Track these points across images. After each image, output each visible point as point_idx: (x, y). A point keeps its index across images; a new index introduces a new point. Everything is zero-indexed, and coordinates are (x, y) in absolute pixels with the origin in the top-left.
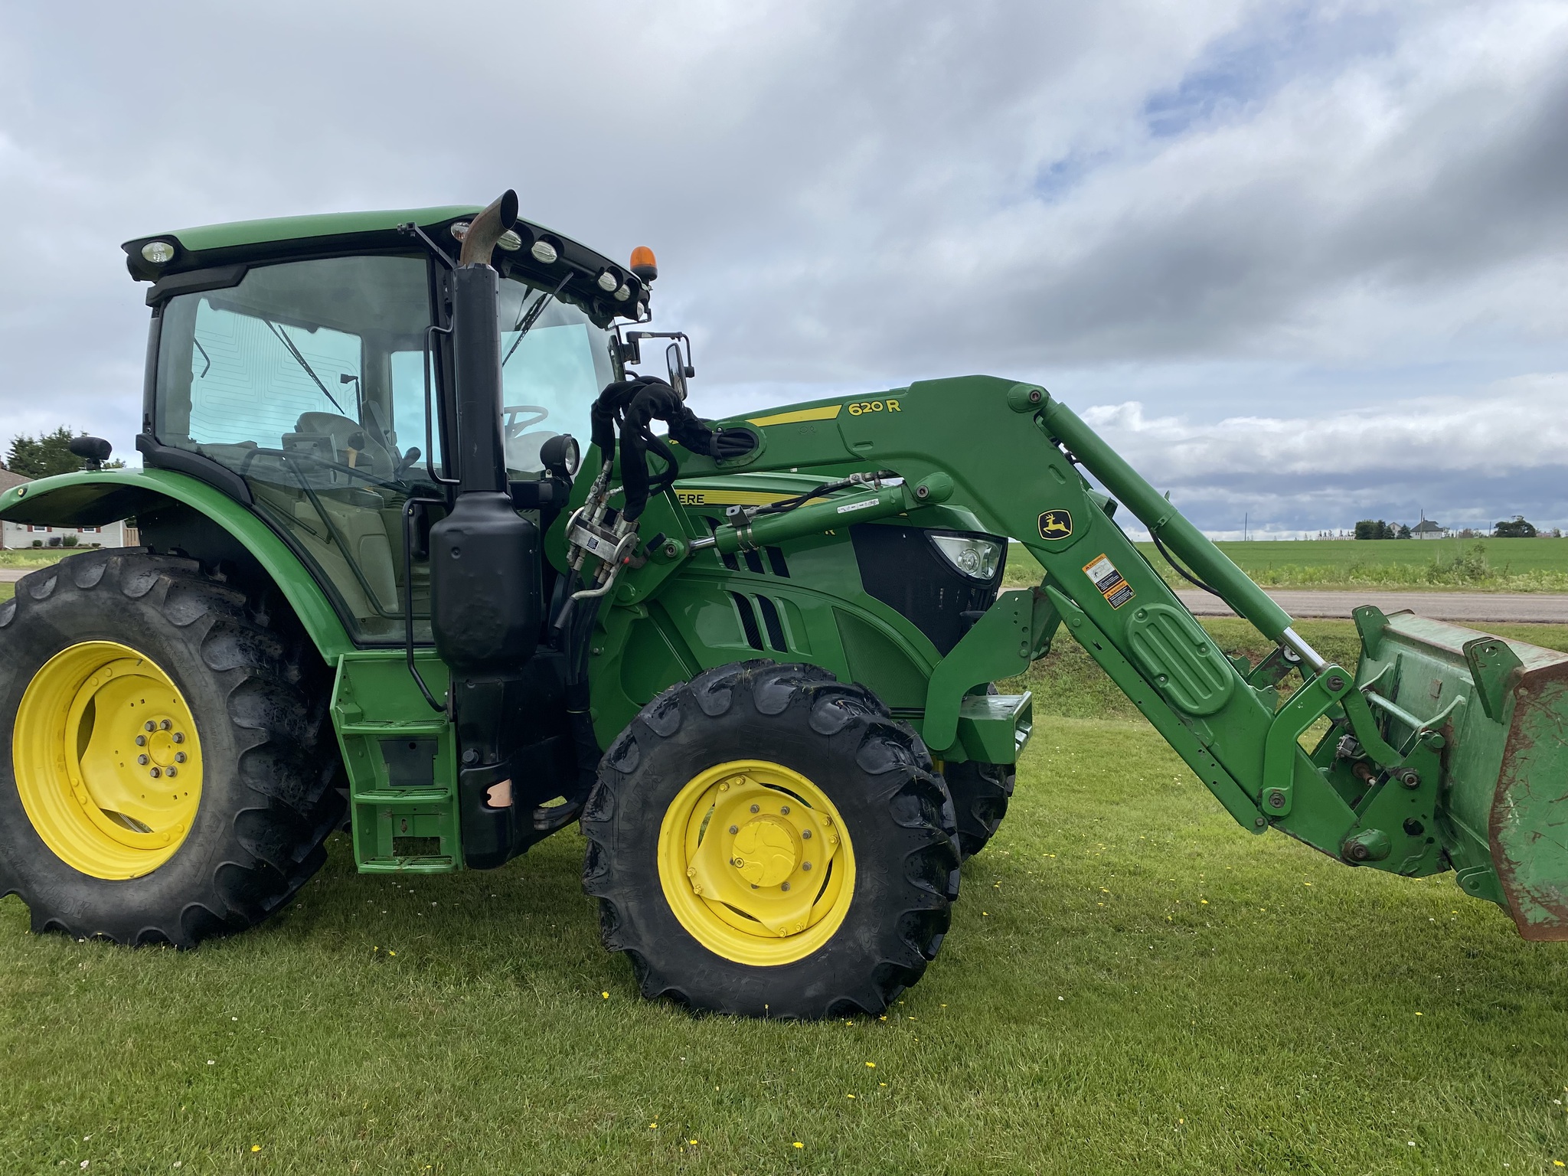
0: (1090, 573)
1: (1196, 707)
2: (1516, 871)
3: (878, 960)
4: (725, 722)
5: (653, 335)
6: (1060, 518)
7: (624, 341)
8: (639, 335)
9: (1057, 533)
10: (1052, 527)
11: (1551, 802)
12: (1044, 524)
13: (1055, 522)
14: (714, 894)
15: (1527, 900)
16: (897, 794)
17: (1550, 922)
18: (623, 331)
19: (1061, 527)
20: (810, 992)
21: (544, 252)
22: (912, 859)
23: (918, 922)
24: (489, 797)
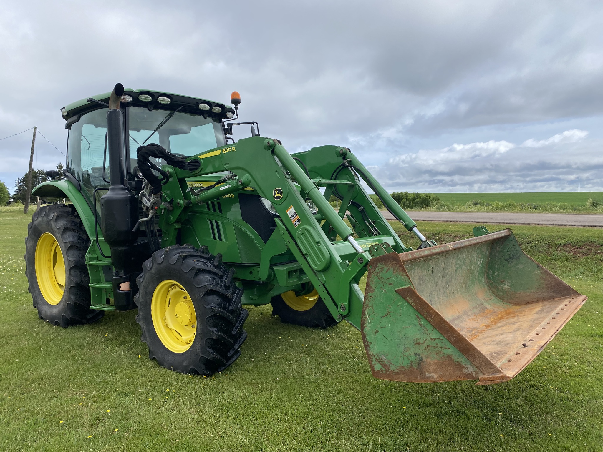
0: (288, 213)
1: (316, 268)
2: (370, 346)
3: (201, 355)
4: (162, 266)
5: (239, 124)
6: (279, 191)
7: (226, 127)
8: (232, 124)
9: (279, 197)
10: (277, 195)
11: (381, 317)
12: (275, 194)
13: (278, 193)
14: (171, 326)
15: (374, 360)
16: (204, 295)
17: (383, 371)
18: (226, 123)
19: (279, 195)
20: (185, 364)
21: (166, 100)
22: (208, 319)
23: (213, 343)
24: (120, 287)
